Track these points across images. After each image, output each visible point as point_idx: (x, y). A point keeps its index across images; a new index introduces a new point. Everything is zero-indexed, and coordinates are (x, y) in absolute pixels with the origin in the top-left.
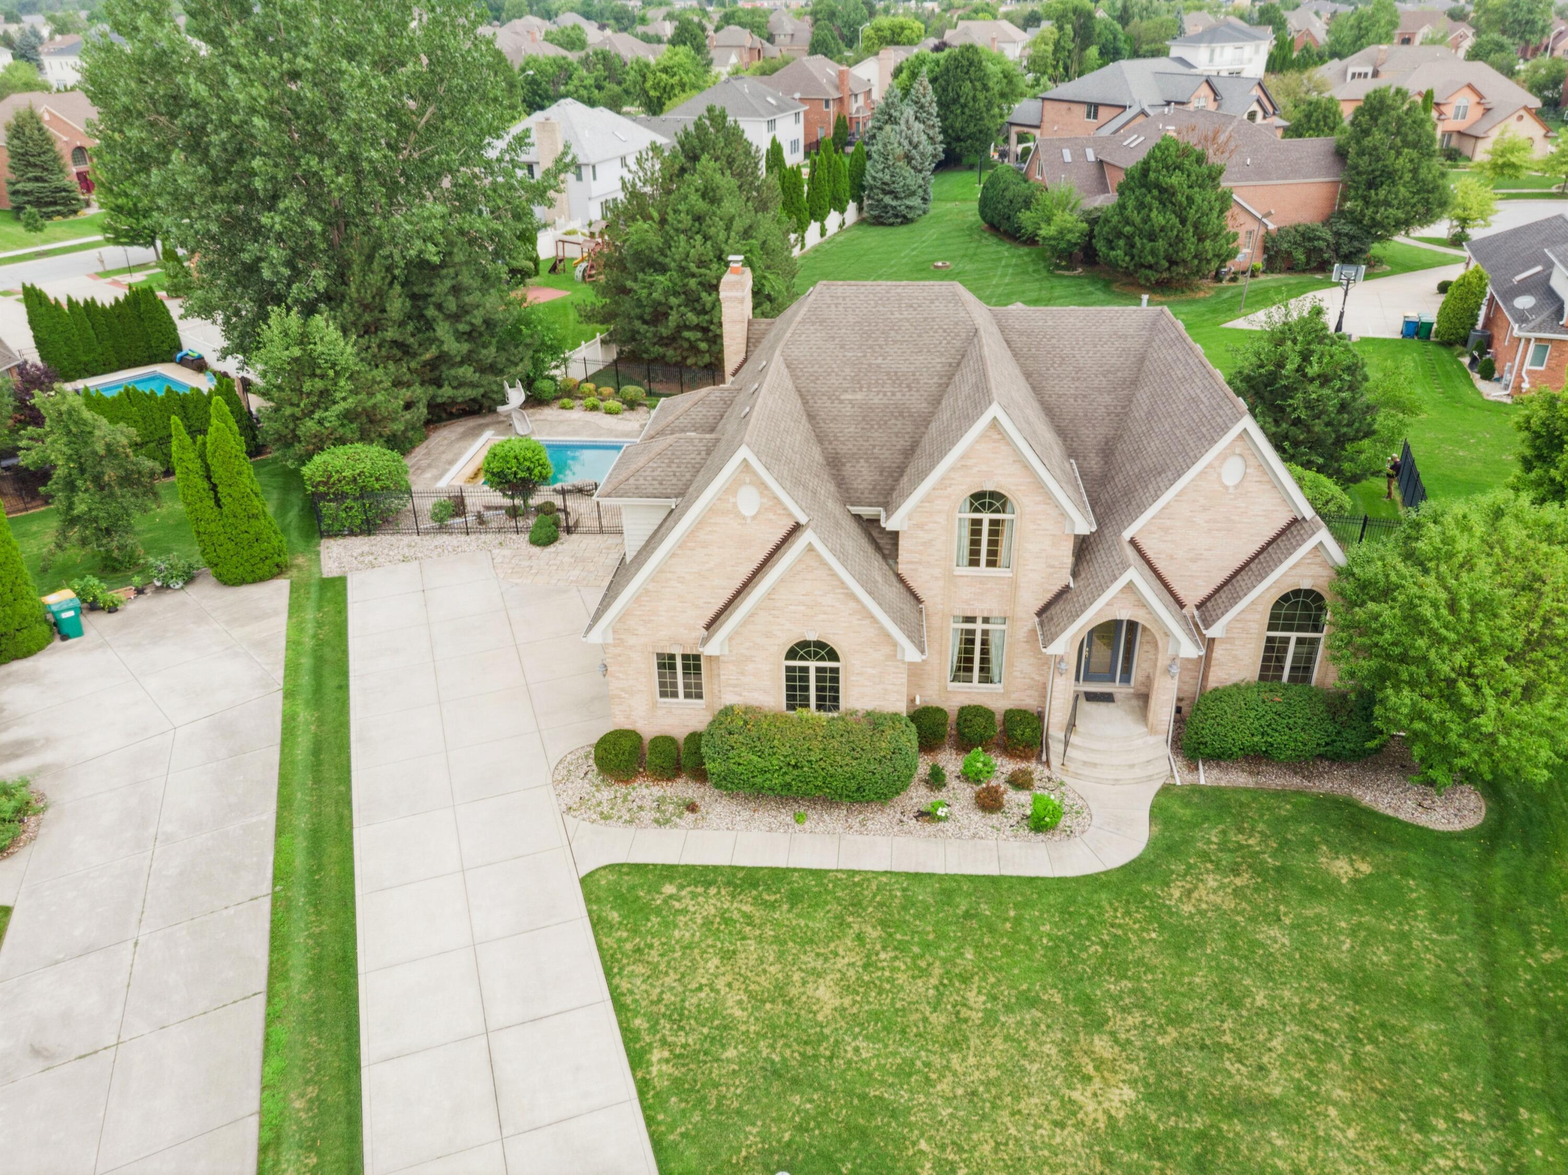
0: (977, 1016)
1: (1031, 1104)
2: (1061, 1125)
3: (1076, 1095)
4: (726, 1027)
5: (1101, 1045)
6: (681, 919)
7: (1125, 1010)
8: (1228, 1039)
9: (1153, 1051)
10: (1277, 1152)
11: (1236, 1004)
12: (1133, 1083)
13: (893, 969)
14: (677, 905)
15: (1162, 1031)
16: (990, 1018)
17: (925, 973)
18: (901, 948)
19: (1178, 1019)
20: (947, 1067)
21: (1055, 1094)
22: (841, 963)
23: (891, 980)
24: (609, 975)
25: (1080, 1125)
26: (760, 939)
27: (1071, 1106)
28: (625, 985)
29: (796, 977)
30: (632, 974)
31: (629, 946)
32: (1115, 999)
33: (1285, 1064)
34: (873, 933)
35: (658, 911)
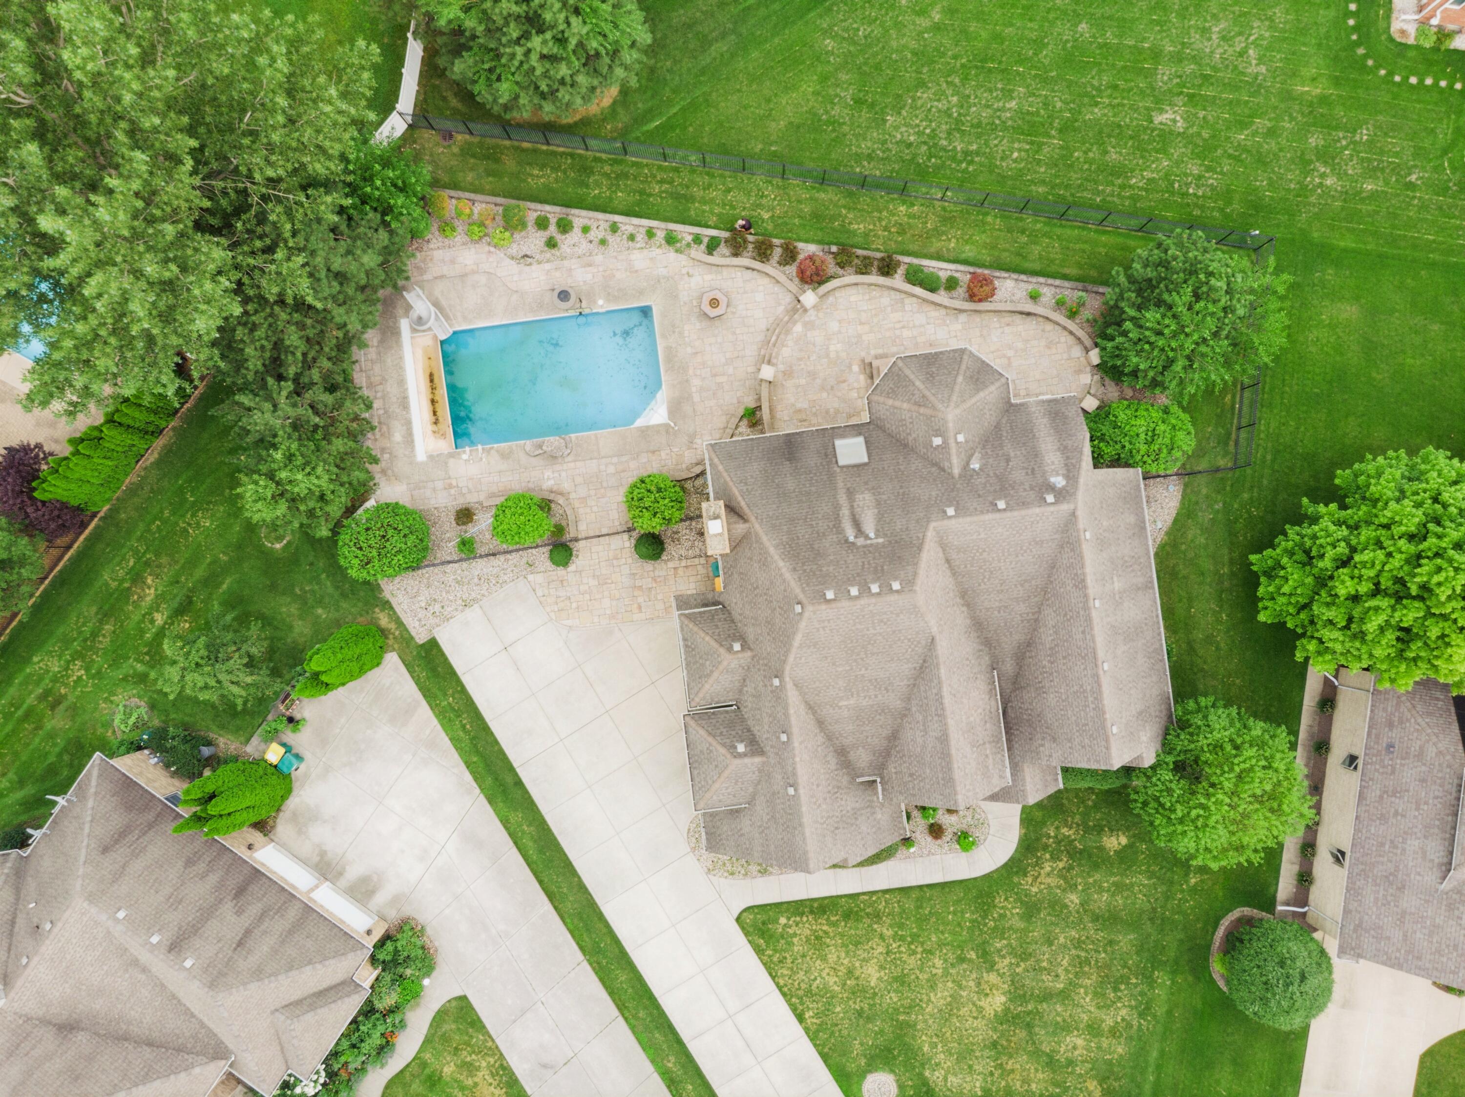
0: (940, 972)
1: (964, 1011)
2: (976, 1018)
3: (982, 1004)
4: (832, 997)
5: (993, 978)
6: (795, 940)
7: (1004, 957)
8: (1045, 964)
9: (1014, 975)
10: (1058, 1014)
11: (1050, 943)
12: (1004, 994)
13: (900, 952)
14: (791, 931)
15: (1018, 965)
16: (946, 972)
17: (914, 953)
18: (902, 939)
19: (1024, 956)
20: (929, 1000)
21: (974, 1004)
22: (876, 952)
23: (900, 959)
24: (773, 978)
25: (983, 1017)
26: (835, 946)
27: (980, 1009)
28: (782, 982)
29: (857, 964)
30: (783, 976)
31: (775, 959)
32: (999, 951)
33: (1066, 970)
34: (888, 933)
35: (782, 937)
